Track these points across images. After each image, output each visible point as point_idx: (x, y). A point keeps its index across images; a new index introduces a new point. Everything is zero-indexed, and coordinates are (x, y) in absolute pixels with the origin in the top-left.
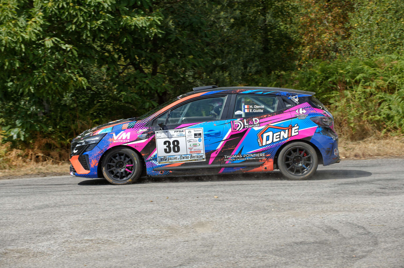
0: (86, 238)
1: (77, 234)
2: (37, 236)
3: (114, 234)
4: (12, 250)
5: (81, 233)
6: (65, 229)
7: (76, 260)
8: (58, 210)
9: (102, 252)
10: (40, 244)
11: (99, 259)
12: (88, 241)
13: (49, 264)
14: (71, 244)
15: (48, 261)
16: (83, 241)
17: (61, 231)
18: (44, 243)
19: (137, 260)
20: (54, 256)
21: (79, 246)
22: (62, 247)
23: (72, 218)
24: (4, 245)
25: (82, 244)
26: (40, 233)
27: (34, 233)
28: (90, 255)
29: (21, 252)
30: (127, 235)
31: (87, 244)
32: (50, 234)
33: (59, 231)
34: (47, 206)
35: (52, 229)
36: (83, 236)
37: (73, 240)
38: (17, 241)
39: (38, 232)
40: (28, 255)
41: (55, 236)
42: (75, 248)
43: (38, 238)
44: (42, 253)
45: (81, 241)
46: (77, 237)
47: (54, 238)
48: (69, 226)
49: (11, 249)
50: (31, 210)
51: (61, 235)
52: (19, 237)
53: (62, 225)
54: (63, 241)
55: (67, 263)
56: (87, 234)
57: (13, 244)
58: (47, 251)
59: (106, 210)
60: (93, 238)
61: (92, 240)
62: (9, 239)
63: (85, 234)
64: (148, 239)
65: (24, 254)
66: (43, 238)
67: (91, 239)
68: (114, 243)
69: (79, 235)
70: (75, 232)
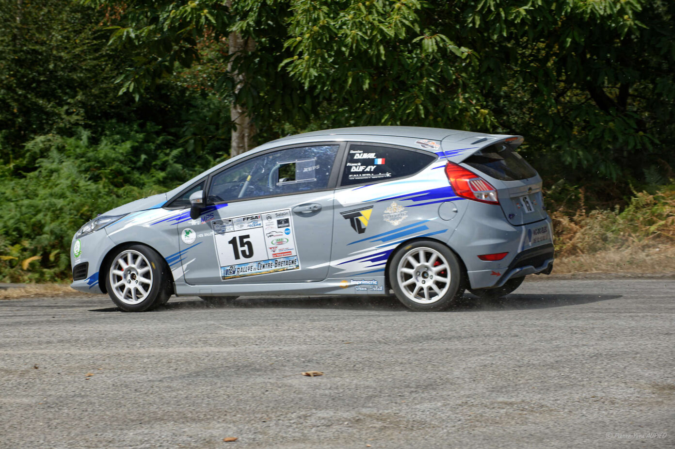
0: (500, 399)
1: (485, 391)
2: (412, 392)
3: (552, 395)
4: (370, 416)
5: (490, 389)
6: (460, 381)
7: (484, 440)
8: (446, 345)
9: (531, 428)
10: (418, 406)
11: (525, 439)
12: (504, 406)
13: (435, 444)
14: (474, 408)
15: (434, 439)
16: (496, 405)
17: (455, 384)
18: (426, 405)
19: (597, 444)
20: (443, 429)
21: (489, 413)
22: (457, 413)
23: (474, 362)
24: (355, 405)
25: (493, 410)
26: (417, 387)
27: (408, 386)
28: (508, 431)
29: (385, 420)
30: (576, 397)
31: (503, 411)
32: (434, 389)
33: (451, 384)
34: (428, 338)
35: (438, 380)
36: (494, 395)
37: (476, 403)
38: (377, 399)
39: (413, 384)
40: (396, 425)
41: (445, 393)
42: (481, 416)
43: (414, 395)
44: (422, 424)
45: (492, 403)
46: (483, 397)
47: (442, 396)
48: (468, 376)
49: (368, 413)
50: (401, 343)
51: (454, 392)
52: (380, 392)
53: (457, 373)
54: (460, 402)
55: (467, 444)
56: (502, 392)
57: (371, 405)
58: (431, 420)
59: (536, 349)
60: (513, 400)
61: (511, 404)
62: (364, 396)
63: (498, 391)
64: (617, 405)
65: (391, 423)
66: (423, 395)
67: (510, 401)
68: (552, 410)
69: (487, 393)
70: (480, 388)
